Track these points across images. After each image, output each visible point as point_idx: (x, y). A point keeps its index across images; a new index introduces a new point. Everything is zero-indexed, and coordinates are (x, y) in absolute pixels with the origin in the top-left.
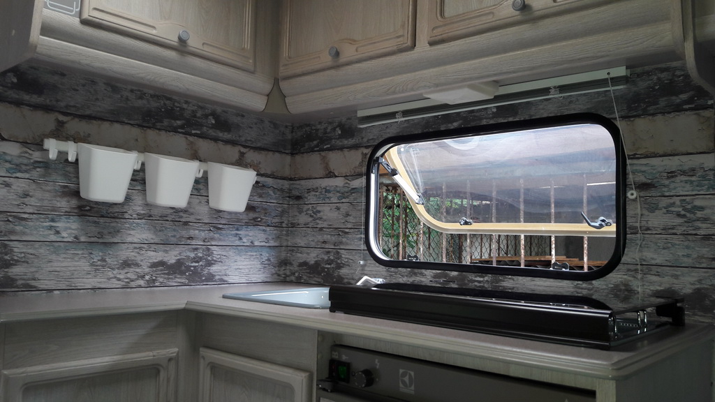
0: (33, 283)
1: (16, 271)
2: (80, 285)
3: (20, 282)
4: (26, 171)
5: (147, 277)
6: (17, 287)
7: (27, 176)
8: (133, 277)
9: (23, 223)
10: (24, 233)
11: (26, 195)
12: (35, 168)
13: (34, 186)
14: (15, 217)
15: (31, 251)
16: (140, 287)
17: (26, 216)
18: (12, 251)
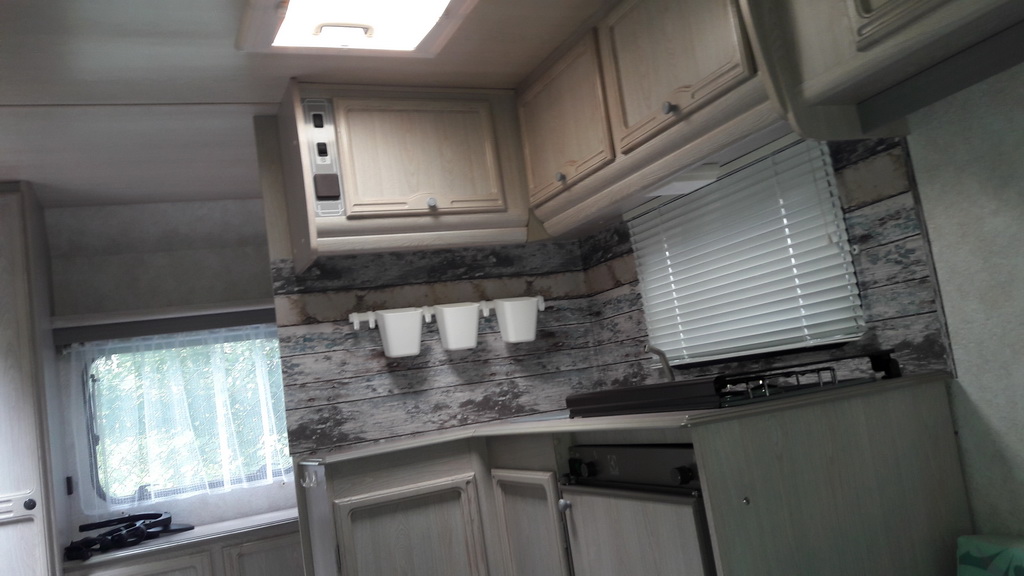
0: (362, 435)
1: (347, 427)
2: (400, 432)
3: (352, 436)
4: (340, 344)
5: (459, 417)
6: (350, 440)
7: (342, 347)
8: (447, 418)
9: (346, 387)
10: (348, 395)
11: (344, 364)
12: (347, 340)
13: (349, 355)
14: (339, 383)
15: (356, 409)
16: (454, 426)
17: (347, 381)
18: (341, 412)
